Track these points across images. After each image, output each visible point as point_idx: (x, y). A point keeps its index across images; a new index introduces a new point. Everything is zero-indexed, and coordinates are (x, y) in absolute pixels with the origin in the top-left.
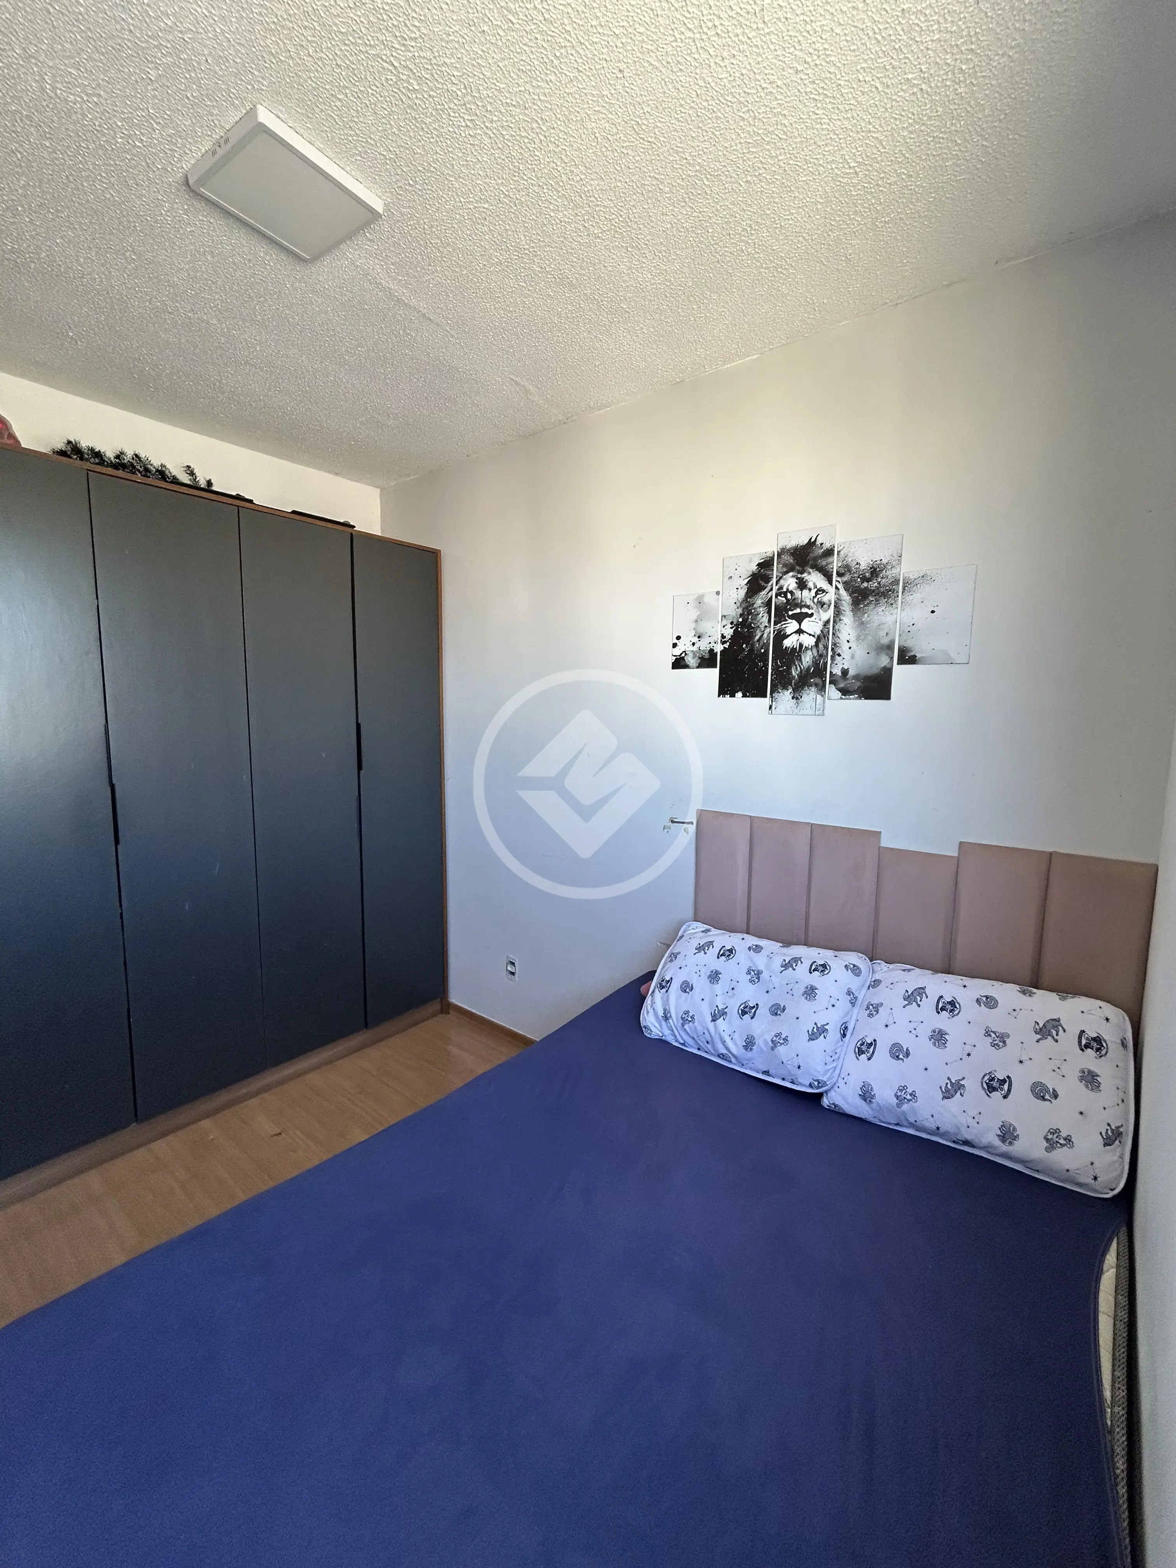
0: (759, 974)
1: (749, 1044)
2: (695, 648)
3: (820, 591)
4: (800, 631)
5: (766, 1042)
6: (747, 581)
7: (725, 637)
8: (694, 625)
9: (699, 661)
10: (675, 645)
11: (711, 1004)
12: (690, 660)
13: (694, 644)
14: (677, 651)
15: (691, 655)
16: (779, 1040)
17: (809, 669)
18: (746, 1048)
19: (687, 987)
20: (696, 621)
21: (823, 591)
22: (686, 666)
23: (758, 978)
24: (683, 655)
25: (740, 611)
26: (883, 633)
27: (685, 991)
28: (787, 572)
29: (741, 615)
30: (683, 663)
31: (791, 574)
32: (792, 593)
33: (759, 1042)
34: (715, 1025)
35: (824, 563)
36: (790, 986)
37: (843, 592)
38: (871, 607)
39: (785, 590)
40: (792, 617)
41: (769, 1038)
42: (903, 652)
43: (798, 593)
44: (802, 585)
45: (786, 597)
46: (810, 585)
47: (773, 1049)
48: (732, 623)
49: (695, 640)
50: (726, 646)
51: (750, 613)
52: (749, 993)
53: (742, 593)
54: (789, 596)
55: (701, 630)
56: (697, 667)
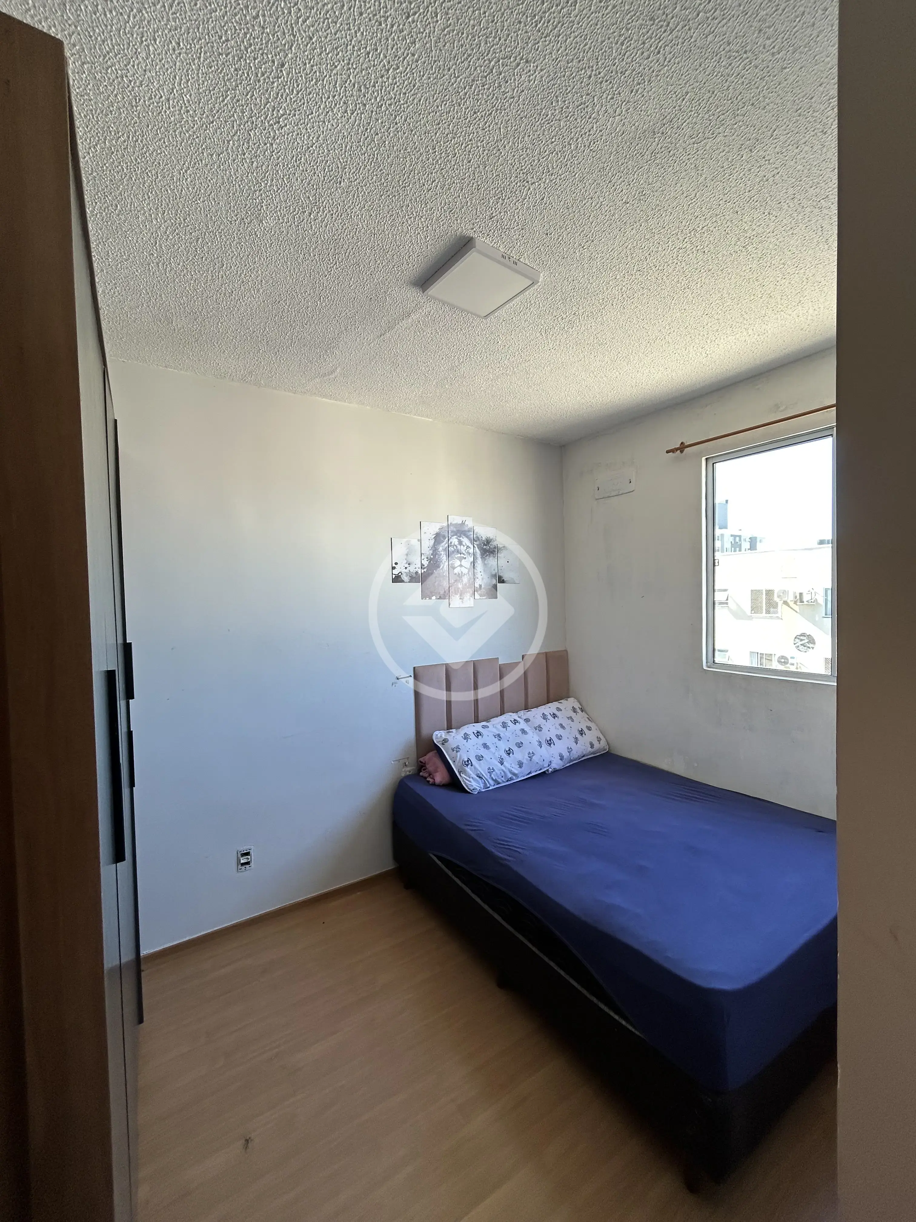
0: (499, 735)
1: (521, 765)
2: (407, 571)
3: (468, 547)
4: (461, 566)
5: (527, 759)
6: (434, 536)
7: (424, 565)
8: (405, 557)
9: (410, 578)
10: (393, 568)
11: (496, 759)
12: (405, 578)
13: (406, 568)
14: (396, 572)
15: (404, 575)
16: (531, 755)
17: (466, 585)
18: (520, 767)
19: (480, 758)
20: (407, 555)
21: (470, 547)
22: (402, 581)
23: (500, 737)
24: (400, 574)
25: (431, 552)
26: (493, 569)
27: (481, 760)
28: (453, 536)
29: (432, 554)
30: (400, 579)
31: (455, 537)
32: (456, 546)
33: (525, 761)
34: (505, 766)
35: (469, 534)
36: (515, 733)
37: (477, 549)
38: (488, 557)
39: (453, 544)
40: (457, 558)
41: (526, 756)
42: (500, 577)
43: (459, 547)
44: (460, 543)
45: (453, 547)
46: (464, 543)
47: (531, 760)
48: (427, 558)
49: (407, 565)
50: (425, 570)
51: (436, 554)
52: (503, 746)
53: (432, 542)
54: (455, 547)
55: (410, 561)
56: (409, 582)
